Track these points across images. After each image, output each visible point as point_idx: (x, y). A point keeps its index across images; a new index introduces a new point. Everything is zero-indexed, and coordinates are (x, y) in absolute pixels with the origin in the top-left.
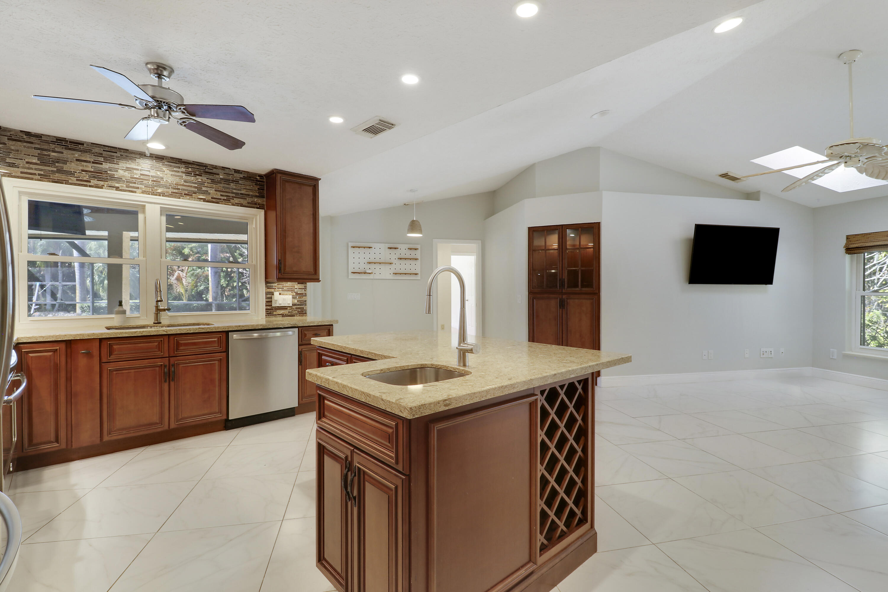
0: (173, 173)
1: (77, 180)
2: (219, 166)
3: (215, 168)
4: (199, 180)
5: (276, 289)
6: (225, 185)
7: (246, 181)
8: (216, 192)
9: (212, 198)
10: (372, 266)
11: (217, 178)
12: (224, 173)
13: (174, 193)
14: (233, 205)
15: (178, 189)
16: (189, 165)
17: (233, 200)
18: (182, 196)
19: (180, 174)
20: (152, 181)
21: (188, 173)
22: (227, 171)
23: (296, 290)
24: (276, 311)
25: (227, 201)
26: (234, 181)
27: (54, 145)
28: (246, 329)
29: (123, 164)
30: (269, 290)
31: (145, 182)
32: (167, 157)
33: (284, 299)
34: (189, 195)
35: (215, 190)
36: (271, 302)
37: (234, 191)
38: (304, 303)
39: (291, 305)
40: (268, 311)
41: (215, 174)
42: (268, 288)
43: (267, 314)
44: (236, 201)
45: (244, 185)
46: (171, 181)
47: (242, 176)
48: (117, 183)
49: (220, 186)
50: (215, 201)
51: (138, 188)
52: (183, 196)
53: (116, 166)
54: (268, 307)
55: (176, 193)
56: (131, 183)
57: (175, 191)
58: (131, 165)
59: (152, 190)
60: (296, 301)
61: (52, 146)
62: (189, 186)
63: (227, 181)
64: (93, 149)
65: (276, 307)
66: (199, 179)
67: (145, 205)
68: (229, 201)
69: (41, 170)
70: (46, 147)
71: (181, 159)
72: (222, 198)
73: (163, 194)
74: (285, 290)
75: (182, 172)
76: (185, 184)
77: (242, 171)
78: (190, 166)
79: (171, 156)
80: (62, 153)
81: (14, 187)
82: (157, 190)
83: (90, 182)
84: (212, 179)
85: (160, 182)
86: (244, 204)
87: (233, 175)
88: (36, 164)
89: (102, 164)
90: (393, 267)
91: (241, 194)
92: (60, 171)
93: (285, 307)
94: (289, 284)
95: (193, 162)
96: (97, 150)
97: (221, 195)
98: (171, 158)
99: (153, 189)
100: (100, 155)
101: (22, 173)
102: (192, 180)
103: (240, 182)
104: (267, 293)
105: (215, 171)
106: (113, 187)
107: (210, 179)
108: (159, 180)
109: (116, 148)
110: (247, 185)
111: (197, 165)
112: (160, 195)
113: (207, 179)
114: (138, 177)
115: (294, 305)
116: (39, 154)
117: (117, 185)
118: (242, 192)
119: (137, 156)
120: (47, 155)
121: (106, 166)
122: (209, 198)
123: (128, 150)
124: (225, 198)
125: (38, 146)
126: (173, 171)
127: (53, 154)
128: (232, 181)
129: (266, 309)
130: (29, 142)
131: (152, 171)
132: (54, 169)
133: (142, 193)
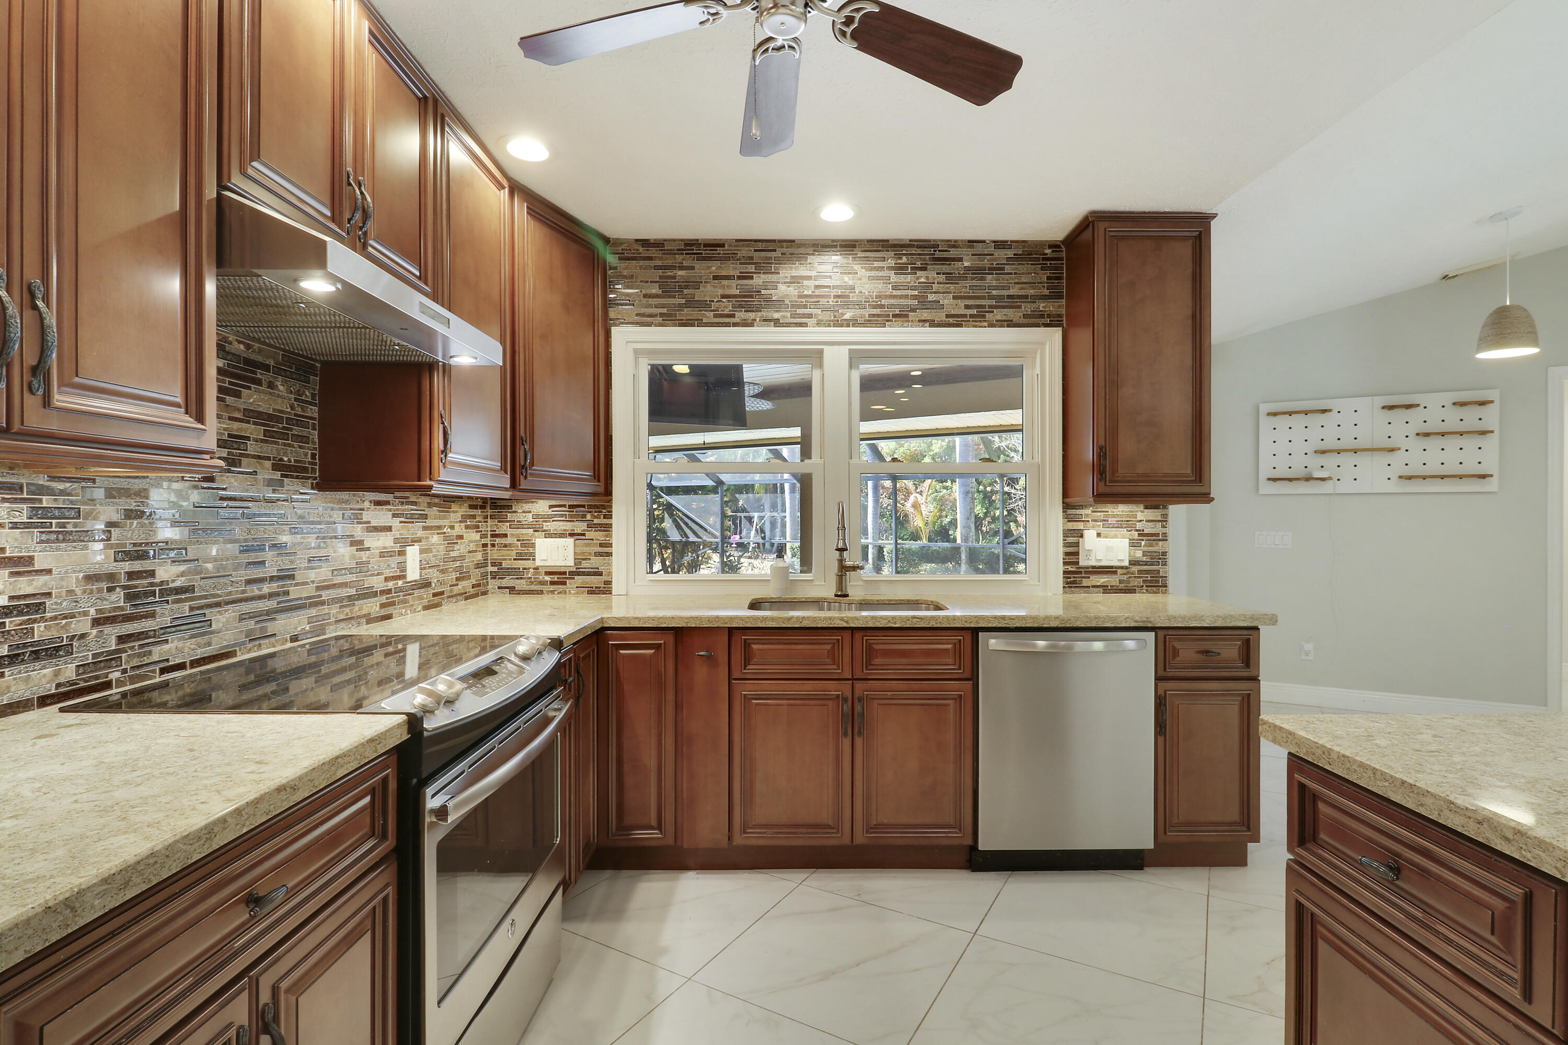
0: (873, 273)
1: (715, 316)
2: (962, 241)
3: (954, 246)
4: (923, 280)
5: (1088, 521)
6: (975, 283)
7: (1021, 264)
8: (955, 302)
9: (947, 316)
10: (1331, 461)
11: (958, 269)
12: (973, 255)
13: (874, 315)
14: (991, 325)
15: (882, 306)
16: (902, 251)
17: (991, 314)
18: (888, 321)
19: (886, 273)
20: (835, 297)
21: (901, 269)
22: (979, 248)
23: (1139, 526)
24: (1089, 577)
25: (979, 317)
26: (995, 269)
27: (681, 257)
28: (1018, 625)
29: (788, 271)
30: (1071, 526)
31: (823, 301)
32: (861, 241)
33: (1109, 549)
34: (901, 316)
35: (954, 298)
36: (1077, 554)
37: (994, 292)
38: (1161, 558)
39: (1126, 563)
40: (1070, 578)
41: (954, 259)
42: (1069, 521)
43: (1067, 583)
44: (999, 314)
45: (1015, 273)
46: (869, 292)
47: (1010, 253)
48: (776, 311)
49: (964, 287)
50: (955, 321)
51: (810, 316)
52: (891, 321)
54: (1070, 568)
55: (878, 316)
56: (799, 307)
57: (875, 311)
58: (799, 270)
59: (835, 317)
60: (1139, 554)
61: (679, 258)
62: (901, 297)
63: (978, 272)
64: (739, 250)
65: (1087, 568)
66: (922, 276)
67: (824, 349)
68: (984, 316)
69: (663, 306)
70: (669, 262)
71: (888, 241)
72: (969, 312)
73: (853, 323)
74: (1111, 526)
75: (890, 268)
76: (894, 293)
77: (1012, 241)
78: (904, 252)
79: (869, 238)
80: (693, 268)
81: (628, 342)
82: (843, 314)
83: (733, 316)
84: (947, 274)
85: (848, 296)
86: (1014, 320)
87: (992, 255)
88: (656, 296)
89: (752, 278)
90: (1398, 459)
91: (1009, 297)
92: (691, 303)
93: (1112, 567)
94: (1121, 510)
95: (910, 241)
96: (744, 252)
97: (967, 307)
98: (870, 241)
99: (836, 314)
100: (749, 260)
102: (908, 282)
103: (1008, 269)
104: (1067, 533)
105: (953, 253)
106: (770, 320)
107: (943, 274)
108: (847, 292)
109: (774, 241)
110: (1023, 274)
112: (848, 326)
113: (937, 274)
114: (810, 293)
115: (1133, 563)
116: (661, 277)
117: (776, 316)
118: (1012, 292)
119: (810, 250)
120: (674, 277)
121: (758, 280)
122: (940, 316)
123: (793, 241)
124: (974, 312)
125: (659, 263)
126: (872, 269)
127: (681, 273)
128: (990, 269)
129: (1065, 572)
130: (649, 259)
131: (832, 276)
132: (683, 302)
133: (818, 326)
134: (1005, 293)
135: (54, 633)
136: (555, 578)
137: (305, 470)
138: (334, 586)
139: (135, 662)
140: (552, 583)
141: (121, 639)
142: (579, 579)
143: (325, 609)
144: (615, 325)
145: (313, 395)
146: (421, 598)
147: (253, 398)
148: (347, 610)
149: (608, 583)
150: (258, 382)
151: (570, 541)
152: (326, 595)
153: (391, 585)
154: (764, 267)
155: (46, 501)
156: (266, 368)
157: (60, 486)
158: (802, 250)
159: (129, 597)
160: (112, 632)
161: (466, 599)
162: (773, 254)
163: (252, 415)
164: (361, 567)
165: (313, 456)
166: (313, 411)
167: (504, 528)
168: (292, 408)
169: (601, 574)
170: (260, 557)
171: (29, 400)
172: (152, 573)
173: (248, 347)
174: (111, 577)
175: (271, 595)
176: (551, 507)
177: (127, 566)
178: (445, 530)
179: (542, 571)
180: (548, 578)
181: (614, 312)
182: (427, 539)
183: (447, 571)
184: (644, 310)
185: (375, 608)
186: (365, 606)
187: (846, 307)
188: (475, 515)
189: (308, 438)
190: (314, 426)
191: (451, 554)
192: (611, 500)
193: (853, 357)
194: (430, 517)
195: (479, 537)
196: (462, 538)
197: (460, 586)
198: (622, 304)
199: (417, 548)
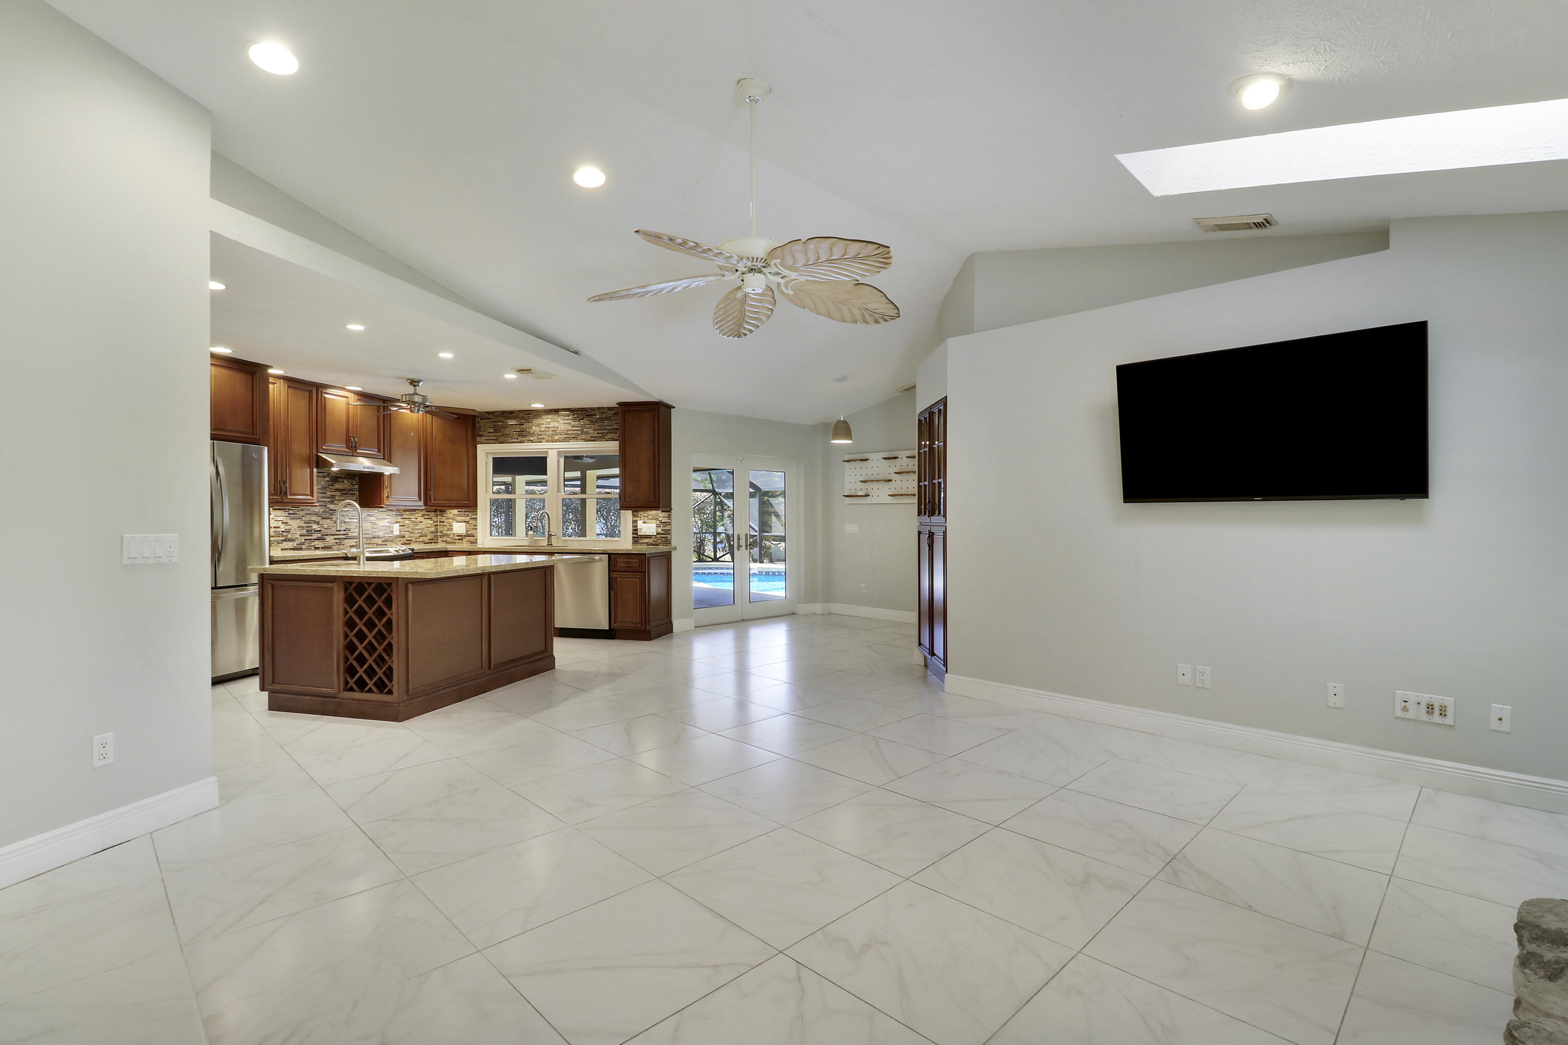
0: (565, 422)
1: (511, 439)
2: (596, 408)
3: (593, 410)
4: (582, 423)
5: (639, 517)
6: (601, 424)
7: (616, 416)
8: (594, 432)
9: (591, 437)
11: (595, 419)
12: (600, 413)
14: (605, 440)
15: (568, 434)
17: (606, 436)
18: (570, 439)
19: (570, 421)
20: (552, 431)
21: (575, 419)
22: (602, 410)
23: (660, 519)
24: (642, 539)
25: (602, 438)
26: (608, 418)
29: (536, 422)
30: (635, 519)
31: (548, 433)
33: (649, 528)
34: (575, 438)
35: (594, 430)
36: (637, 530)
37: (608, 427)
38: (668, 532)
39: (655, 534)
40: (634, 539)
41: (594, 415)
42: (633, 517)
43: (633, 541)
44: (609, 436)
45: (614, 420)
46: (564, 429)
47: (613, 412)
48: (532, 437)
49: (596, 426)
50: (594, 439)
51: (543, 439)
52: (572, 439)
53: (530, 424)
54: (635, 536)
56: (539, 435)
57: (566, 436)
58: (539, 421)
60: (660, 530)
61: (500, 418)
62: (575, 430)
63: (602, 419)
64: (519, 415)
65: (641, 535)
67: (548, 451)
69: (494, 436)
70: (496, 420)
72: (598, 435)
73: (561, 440)
74: (649, 519)
75: (571, 419)
76: (573, 429)
77: (612, 407)
78: (576, 413)
80: (504, 422)
81: (483, 450)
82: (555, 438)
83: (516, 439)
84: (591, 420)
85: (556, 431)
88: (492, 432)
89: (523, 425)
91: (613, 429)
92: (503, 435)
93: (649, 535)
94: (654, 512)
95: (579, 408)
96: (521, 415)
97: (598, 433)
98: (564, 409)
99: (553, 437)
100: (523, 418)
101: (487, 440)
102: (577, 424)
104: (631, 522)
105: (593, 413)
106: (530, 440)
107: (589, 421)
108: (556, 429)
109: (531, 411)
111: (581, 411)
112: (560, 442)
113: (587, 421)
114: (543, 430)
115: (658, 534)
116: (494, 425)
117: (532, 439)
118: (613, 427)
119: (544, 413)
120: (498, 425)
121: (525, 426)
122: (589, 438)
123: (538, 410)
124: (600, 435)
125: (493, 420)
126: (564, 420)
127: (500, 424)
128: (606, 418)
129: (633, 537)
130: (490, 418)
131: (551, 423)
132: (501, 434)
133: (546, 442)
134: (612, 428)
136: (460, 538)
137: (357, 503)
139: (308, 545)
140: (459, 539)
141: (305, 540)
142: (467, 538)
144: (478, 444)
145: (356, 482)
146: (400, 541)
147: (337, 486)
148: (369, 541)
149: (476, 540)
150: (339, 482)
151: (465, 523)
153: (386, 535)
154: (528, 420)
155: (291, 512)
156: (341, 478)
157: (293, 509)
158: (541, 414)
159: (307, 531)
160: (304, 538)
161: (425, 543)
162: (531, 415)
163: (337, 490)
164: (374, 530)
165: (357, 499)
166: (357, 486)
167: (444, 519)
168: (350, 487)
169: (474, 536)
171: (285, 498)
174: (303, 527)
175: (344, 534)
176: (458, 511)
177: (306, 525)
178: (412, 519)
179: (456, 535)
180: (457, 538)
181: (478, 439)
182: (403, 522)
183: (414, 533)
184: (488, 438)
185: (379, 541)
186: (376, 541)
187: (556, 435)
188: (429, 515)
189: (353, 494)
190: (357, 491)
191: (416, 527)
192: (477, 509)
193: (559, 453)
194: (405, 515)
195: (432, 522)
196: (422, 522)
197: (421, 539)
198: (481, 436)
199: (398, 524)
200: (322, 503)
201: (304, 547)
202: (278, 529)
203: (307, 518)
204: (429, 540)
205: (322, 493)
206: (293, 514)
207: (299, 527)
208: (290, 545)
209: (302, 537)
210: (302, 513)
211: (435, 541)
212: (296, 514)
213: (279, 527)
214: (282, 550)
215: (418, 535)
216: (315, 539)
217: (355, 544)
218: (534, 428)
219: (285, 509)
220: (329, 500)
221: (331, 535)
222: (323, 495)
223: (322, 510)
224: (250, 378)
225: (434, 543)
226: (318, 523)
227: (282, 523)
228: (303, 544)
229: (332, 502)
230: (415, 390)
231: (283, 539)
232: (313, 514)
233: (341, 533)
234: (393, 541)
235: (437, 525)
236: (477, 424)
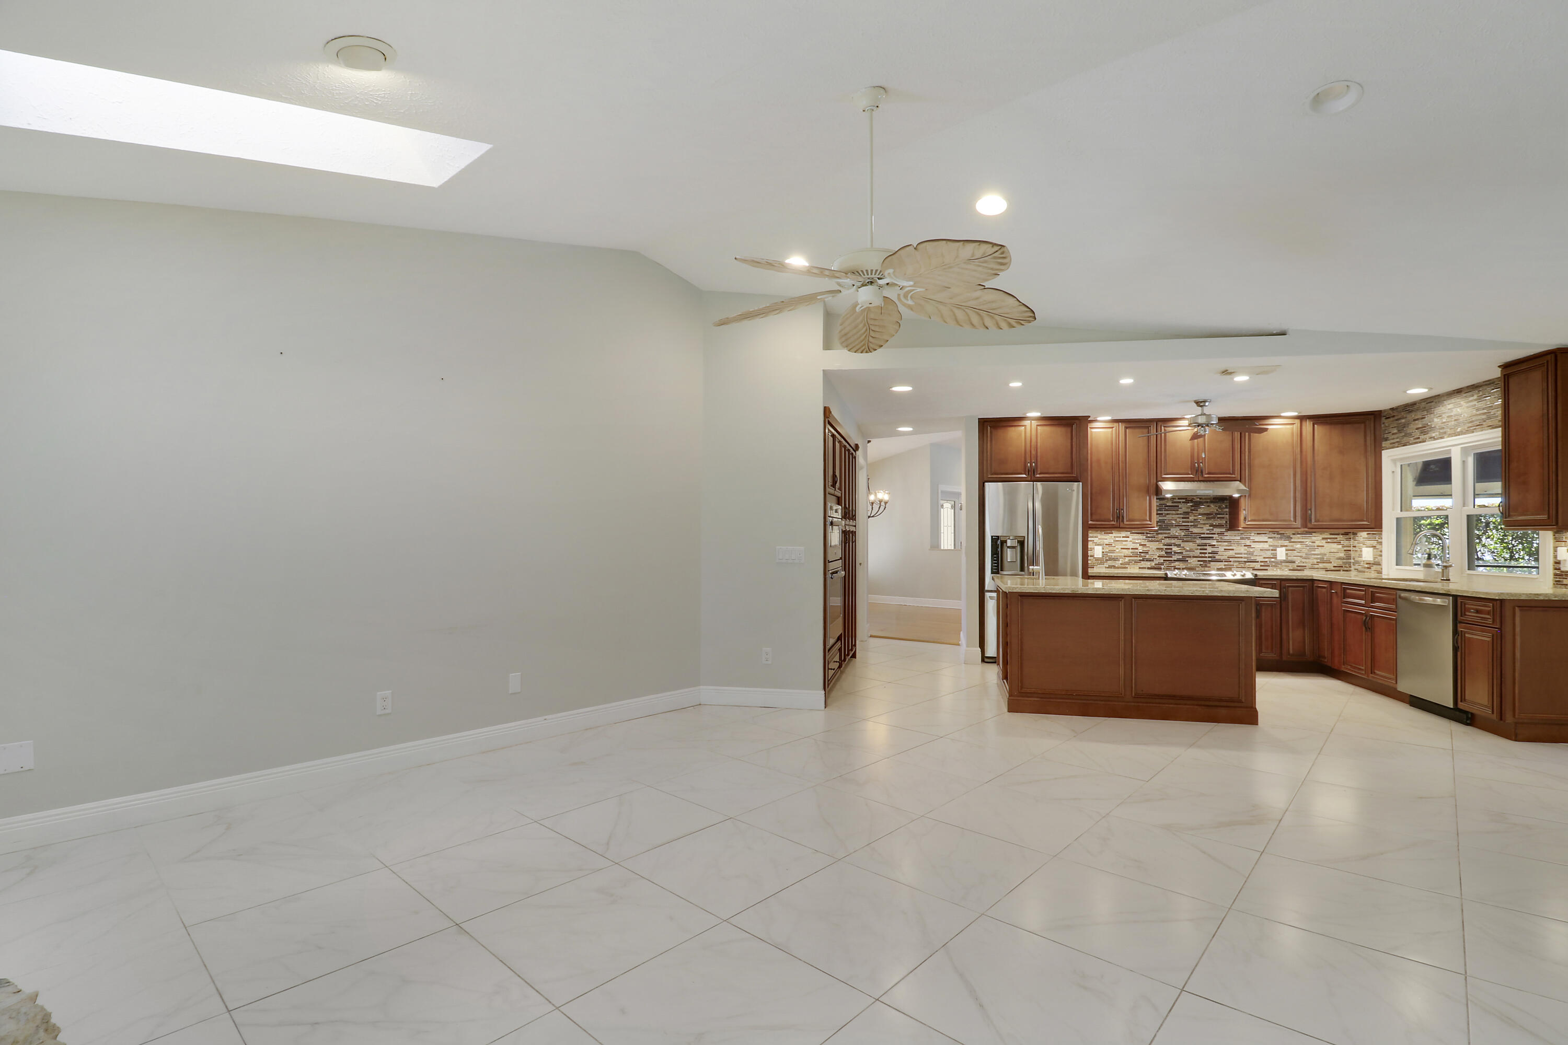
0: (1468, 405)
1: (1415, 439)
15: (1472, 422)
19: (1474, 403)
20: (1455, 420)
21: (1480, 399)
27: (1403, 413)
29: (1437, 411)
31: (1450, 423)
32: (1464, 388)
34: (1479, 426)
46: (1467, 415)
48: (1435, 433)
51: (1445, 433)
53: (1431, 416)
54: (1557, 571)
56: (1441, 428)
57: (1470, 425)
58: (1441, 409)
59: (1454, 431)
64: (1421, 405)
66: (1488, 401)
67: (1450, 449)
69: (1398, 438)
70: (1399, 417)
71: (1474, 385)
73: (1462, 433)
75: (1475, 400)
76: (1478, 413)
78: (1481, 389)
80: (1407, 417)
82: (1457, 429)
83: (1419, 438)
85: (1458, 420)
88: (1395, 434)
89: (1426, 417)
92: (1406, 435)
95: (1484, 382)
96: (1423, 405)
98: (1468, 387)
100: (1424, 409)
101: (1391, 444)
102: (1481, 406)
106: (1432, 438)
108: (1459, 417)
112: (1459, 435)
116: (1398, 424)
117: (1434, 435)
119: (1445, 398)
120: (1400, 423)
121: (1428, 418)
123: (1439, 395)
125: (1396, 418)
126: (1468, 402)
127: (1403, 421)
129: (1555, 574)
130: (1394, 416)
131: (1454, 410)
132: (1403, 434)
133: (1449, 437)
135: (1150, 557)
136: (1368, 566)
137: (1223, 526)
138: (1236, 557)
139: (1168, 565)
140: (1368, 568)
141: (1164, 560)
142: (1374, 568)
143: (1232, 563)
144: (1383, 450)
145: (1226, 506)
146: (1286, 566)
148: (1243, 565)
149: (1382, 569)
151: (1372, 549)
152: (1231, 559)
153: (1266, 560)
154: (1429, 410)
155: (1149, 535)
158: (1443, 399)
159: (1166, 553)
160: (1162, 560)
162: (1433, 403)
164: (1252, 554)
165: (1226, 522)
167: (1356, 543)
168: (1217, 510)
169: (1380, 565)
170: (1205, 547)
171: (1122, 523)
172: (1171, 549)
173: (1200, 499)
174: (1162, 549)
175: (1209, 557)
176: (1368, 534)
177: (1166, 547)
178: (1307, 543)
179: (1365, 562)
180: (1366, 566)
181: (1384, 444)
182: (1292, 546)
183: (1309, 558)
184: (1392, 441)
185: (1257, 566)
186: (1252, 565)
187: (1458, 426)
188: (1336, 538)
189: (1223, 518)
190: (1227, 514)
191: (1313, 552)
192: (1382, 531)
193: (1465, 451)
194: (1295, 538)
195: (1340, 546)
196: (1323, 546)
197: (1321, 565)
198: (1386, 439)
199: (1284, 549)
200: (1184, 528)
201: (1163, 567)
202: (1137, 551)
203: (1167, 541)
204: (1334, 567)
205: (1183, 518)
206: (1152, 537)
207: (1157, 549)
208: (1148, 564)
209: (1161, 558)
210: (1160, 536)
211: (1345, 569)
212: (1155, 537)
213: (1137, 549)
214: (1140, 568)
215: (1315, 561)
216: (1174, 561)
217: (1224, 567)
218: (1436, 420)
219: (1144, 533)
220: (1192, 524)
221: (1193, 557)
222: (1184, 520)
223: (1183, 534)
224: (1069, 429)
225: (1344, 571)
226: (1179, 546)
227: (1140, 545)
228: (1162, 564)
229: (1195, 526)
230: (1203, 410)
231: (1141, 559)
232: (1173, 537)
233: (1206, 555)
234: (1276, 566)
235: (1350, 551)
236: (1383, 426)
